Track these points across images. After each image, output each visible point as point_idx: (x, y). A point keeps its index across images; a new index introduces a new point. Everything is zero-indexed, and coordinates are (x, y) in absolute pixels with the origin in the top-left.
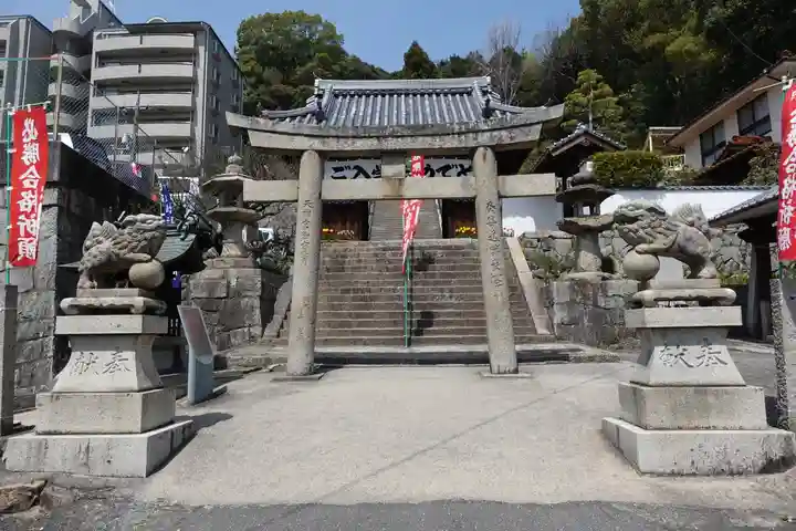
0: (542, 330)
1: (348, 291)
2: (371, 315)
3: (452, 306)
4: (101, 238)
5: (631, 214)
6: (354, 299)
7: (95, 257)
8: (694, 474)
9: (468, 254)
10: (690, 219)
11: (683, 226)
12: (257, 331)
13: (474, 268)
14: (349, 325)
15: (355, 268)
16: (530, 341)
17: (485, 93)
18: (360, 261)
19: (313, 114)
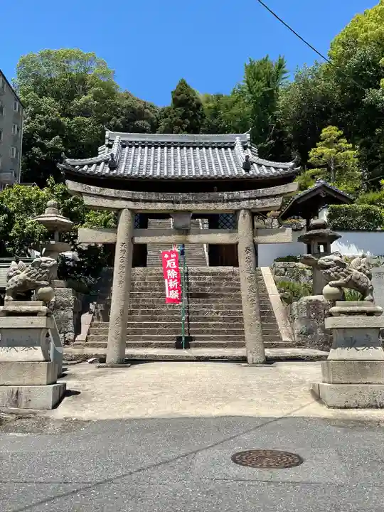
0: (285, 338)
1: (138, 307)
2: (157, 326)
3: (218, 319)
4: (19, 271)
5: (327, 264)
6: (143, 313)
7: (16, 282)
8: (357, 408)
9: (231, 279)
10: (359, 267)
11: (355, 271)
12: (70, 336)
13: (235, 290)
14: (141, 332)
15: (142, 289)
16: (277, 346)
17: (245, 148)
18: (146, 284)
19: (106, 162)
